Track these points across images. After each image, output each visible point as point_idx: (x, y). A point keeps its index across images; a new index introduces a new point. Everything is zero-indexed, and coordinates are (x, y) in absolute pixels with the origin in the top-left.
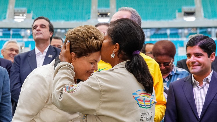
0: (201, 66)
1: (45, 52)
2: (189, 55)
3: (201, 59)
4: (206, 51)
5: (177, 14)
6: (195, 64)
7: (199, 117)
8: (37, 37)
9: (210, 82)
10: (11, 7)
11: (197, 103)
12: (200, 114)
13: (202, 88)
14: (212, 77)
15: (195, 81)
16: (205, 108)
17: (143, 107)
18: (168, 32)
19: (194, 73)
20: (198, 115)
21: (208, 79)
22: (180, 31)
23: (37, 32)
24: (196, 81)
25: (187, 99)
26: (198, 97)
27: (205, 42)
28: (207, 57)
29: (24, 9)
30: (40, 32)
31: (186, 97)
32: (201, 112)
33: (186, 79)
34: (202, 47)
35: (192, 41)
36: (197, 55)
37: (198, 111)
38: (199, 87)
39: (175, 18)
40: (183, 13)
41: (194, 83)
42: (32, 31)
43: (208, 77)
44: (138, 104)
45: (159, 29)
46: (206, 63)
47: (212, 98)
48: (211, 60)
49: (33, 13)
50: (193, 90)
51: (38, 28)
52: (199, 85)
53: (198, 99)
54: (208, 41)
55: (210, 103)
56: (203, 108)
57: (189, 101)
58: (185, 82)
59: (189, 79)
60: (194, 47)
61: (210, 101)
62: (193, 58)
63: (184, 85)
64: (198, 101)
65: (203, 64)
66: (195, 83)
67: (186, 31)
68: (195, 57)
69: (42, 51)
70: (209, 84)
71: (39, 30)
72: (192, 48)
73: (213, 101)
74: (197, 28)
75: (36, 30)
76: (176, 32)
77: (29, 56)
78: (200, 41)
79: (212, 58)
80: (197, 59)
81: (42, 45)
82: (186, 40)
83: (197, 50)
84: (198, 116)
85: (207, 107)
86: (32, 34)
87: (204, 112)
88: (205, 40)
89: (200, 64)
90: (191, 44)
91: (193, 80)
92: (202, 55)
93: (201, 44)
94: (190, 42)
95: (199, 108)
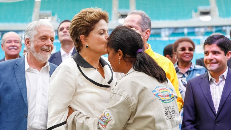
0: (219, 64)
1: (71, 53)
2: (207, 53)
3: (218, 57)
4: (223, 49)
5: (194, 14)
6: (212, 62)
7: (217, 113)
8: (63, 38)
9: (226, 78)
10: (37, 11)
11: (214, 99)
12: (218, 109)
13: (218, 85)
14: (227, 74)
15: (211, 78)
16: (222, 104)
17: (165, 102)
18: (186, 31)
19: (211, 71)
20: (215, 110)
21: (223, 76)
22: (197, 30)
23: (63, 34)
24: (213, 78)
25: (204, 95)
26: (215, 93)
27: (222, 40)
28: (224, 55)
29: (49, 12)
30: (66, 33)
31: (203, 93)
32: (218, 108)
33: (204, 76)
34: (220, 45)
35: (210, 40)
36: (215, 53)
37: (215, 107)
38: (216, 83)
39: (192, 17)
40: (198, 13)
41: (210, 80)
42: (58, 33)
43: (223, 74)
44: (160, 100)
45: (176, 28)
46: (223, 60)
47: (228, 94)
48: (227, 58)
49: (58, 15)
50: (210, 87)
51: (65, 30)
52: (215, 82)
53: (214, 95)
54: (224, 40)
55: (227, 99)
56: (220, 104)
57: (207, 97)
58: (202, 79)
59: (206, 76)
60: (212, 45)
61: (227, 97)
62: (211, 55)
63: (201, 82)
64: (214, 97)
65: (220, 62)
66: (212, 80)
67: (202, 30)
68: (212, 55)
69: (68, 52)
70: (225, 81)
71: (66, 32)
72: (210, 46)
73: (229, 97)
74: (212, 27)
75: (63, 32)
76: (192, 30)
77: (55, 58)
78: (217, 40)
79: (228, 57)
80: (215, 56)
81: (67, 46)
82: (203, 39)
83: (215, 48)
84: (215, 112)
85: (223, 103)
86: (58, 35)
87: (221, 107)
88: (222, 39)
89: (217, 62)
90: (209, 42)
91: (210, 77)
92: (219, 53)
93: (219, 43)
94: (208, 40)
95: (216, 104)
